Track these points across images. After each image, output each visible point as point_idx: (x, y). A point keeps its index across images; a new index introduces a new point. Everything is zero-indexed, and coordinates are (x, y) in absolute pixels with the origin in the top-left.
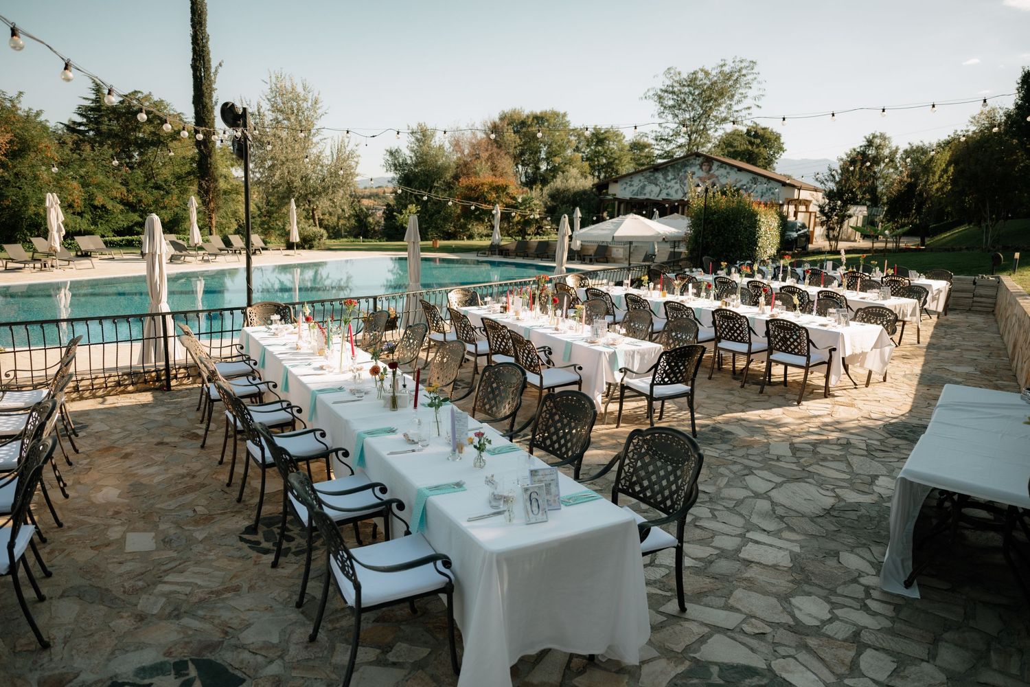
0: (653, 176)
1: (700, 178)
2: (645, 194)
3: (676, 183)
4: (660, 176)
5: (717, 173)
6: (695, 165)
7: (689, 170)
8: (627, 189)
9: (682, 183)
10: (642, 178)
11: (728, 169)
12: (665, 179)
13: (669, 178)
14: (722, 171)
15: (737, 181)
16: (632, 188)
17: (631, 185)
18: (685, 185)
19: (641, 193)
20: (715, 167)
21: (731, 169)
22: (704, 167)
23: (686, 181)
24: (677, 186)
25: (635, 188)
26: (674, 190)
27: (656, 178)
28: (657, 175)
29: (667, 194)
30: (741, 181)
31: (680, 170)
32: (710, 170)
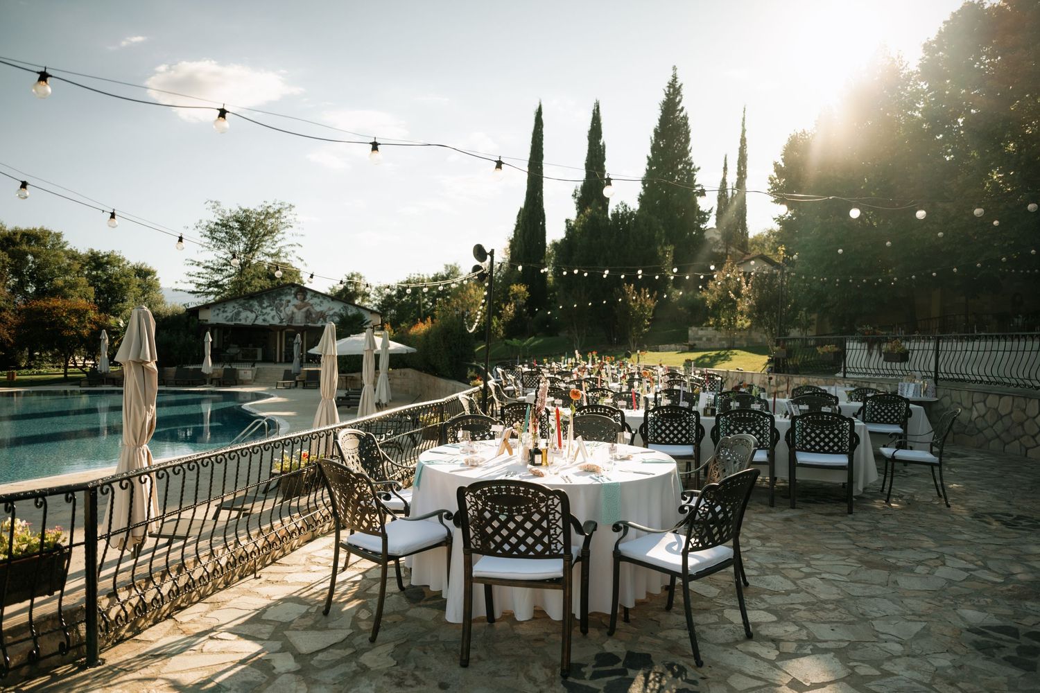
0: (248, 303)
1: (296, 306)
2: (240, 320)
3: (272, 310)
4: (255, 304)
5: (311, 302)
6: (290, 294)
7: (285, 298)
8: (220, 315)
9: (278, 310)
10: (236, 305)
11: (321, 299)
12: (261, 305)
13: (264, 306)
14: (316, 300)
15: (330, 309)
16: (225, 315)
17: (224, 312)
18: (281, 312)
19: (236, 319)
20: (308, 296)
21: (324, 298)
22: (298, 297)
23: (282, 308)
24: (274, 313)
25: (229, 315)
26: (270, 316)
27: (251, 305)
28: (251, 302)
29: (264, 320)
30: (333, 309)
31: (276, 299)
32: (305, 299)
